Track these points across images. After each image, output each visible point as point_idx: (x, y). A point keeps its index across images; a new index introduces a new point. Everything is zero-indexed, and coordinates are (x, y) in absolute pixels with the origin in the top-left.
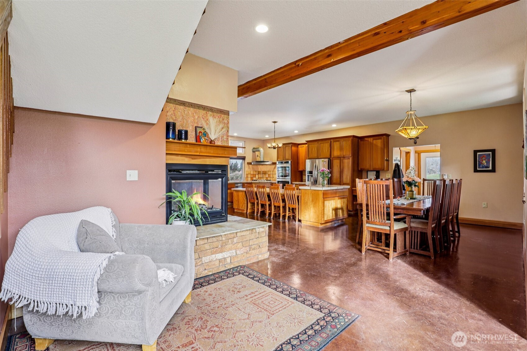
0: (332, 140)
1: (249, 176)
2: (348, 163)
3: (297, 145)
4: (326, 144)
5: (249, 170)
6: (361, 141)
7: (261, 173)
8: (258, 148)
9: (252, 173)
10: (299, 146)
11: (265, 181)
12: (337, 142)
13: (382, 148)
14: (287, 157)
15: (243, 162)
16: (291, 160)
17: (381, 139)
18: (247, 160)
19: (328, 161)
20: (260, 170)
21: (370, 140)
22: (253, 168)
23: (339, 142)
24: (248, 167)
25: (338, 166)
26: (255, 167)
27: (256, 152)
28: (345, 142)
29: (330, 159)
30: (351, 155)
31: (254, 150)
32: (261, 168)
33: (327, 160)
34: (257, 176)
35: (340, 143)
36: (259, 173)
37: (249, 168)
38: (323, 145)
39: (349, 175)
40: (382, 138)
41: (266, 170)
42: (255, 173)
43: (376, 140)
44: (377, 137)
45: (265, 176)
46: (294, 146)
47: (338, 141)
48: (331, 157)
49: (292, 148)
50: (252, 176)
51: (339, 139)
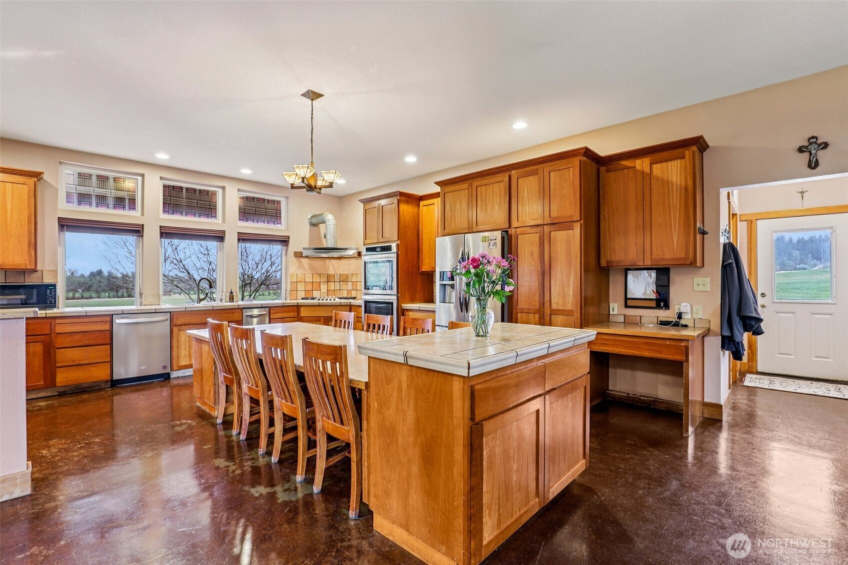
0: (513, 172)
1: (301, 287)
2: (568, 243)
3: (416, 200)
4: (496, 186)
5: (300, 272)
6: (607, 171)
7: (337, 279)
8: (321, 215)
9: (309, 279)
10: (422, 203)
11: (337, 299)
12: (531, 178)
13: (686, 189)
14: (387, 234)
15: (284, 252)
16: (399, 242)
17: (683, 158)
18: (293, 246)
19: (503, 238)
20: (331, 272)
21: (642, 164)
22: (312, 268)
23: (536, 177)
24: (297, 265)
25: (532, 254)
26: (318, 263)
27: (320, 225)
28: (558, 173)
29: (507, 232)
30: (577, 217)
31: (314, 221)
32: (336, 267)
33: (498, 235)
34: (324, 287)
35: (539, 179)
36: (329, 279)
37: (300, 266)
38: (486, 190)
39: (572, 283)
40: (687, 152)
41: (347, 273)
42: (317, 279)
43: (664, 164)
44: (665, 154)
45: (344, 287)
46: (407, 202)
47: (534, 173)
48: (510, 227)
49: (401, 208)
50: (309, 288)
51: (536, 167)
